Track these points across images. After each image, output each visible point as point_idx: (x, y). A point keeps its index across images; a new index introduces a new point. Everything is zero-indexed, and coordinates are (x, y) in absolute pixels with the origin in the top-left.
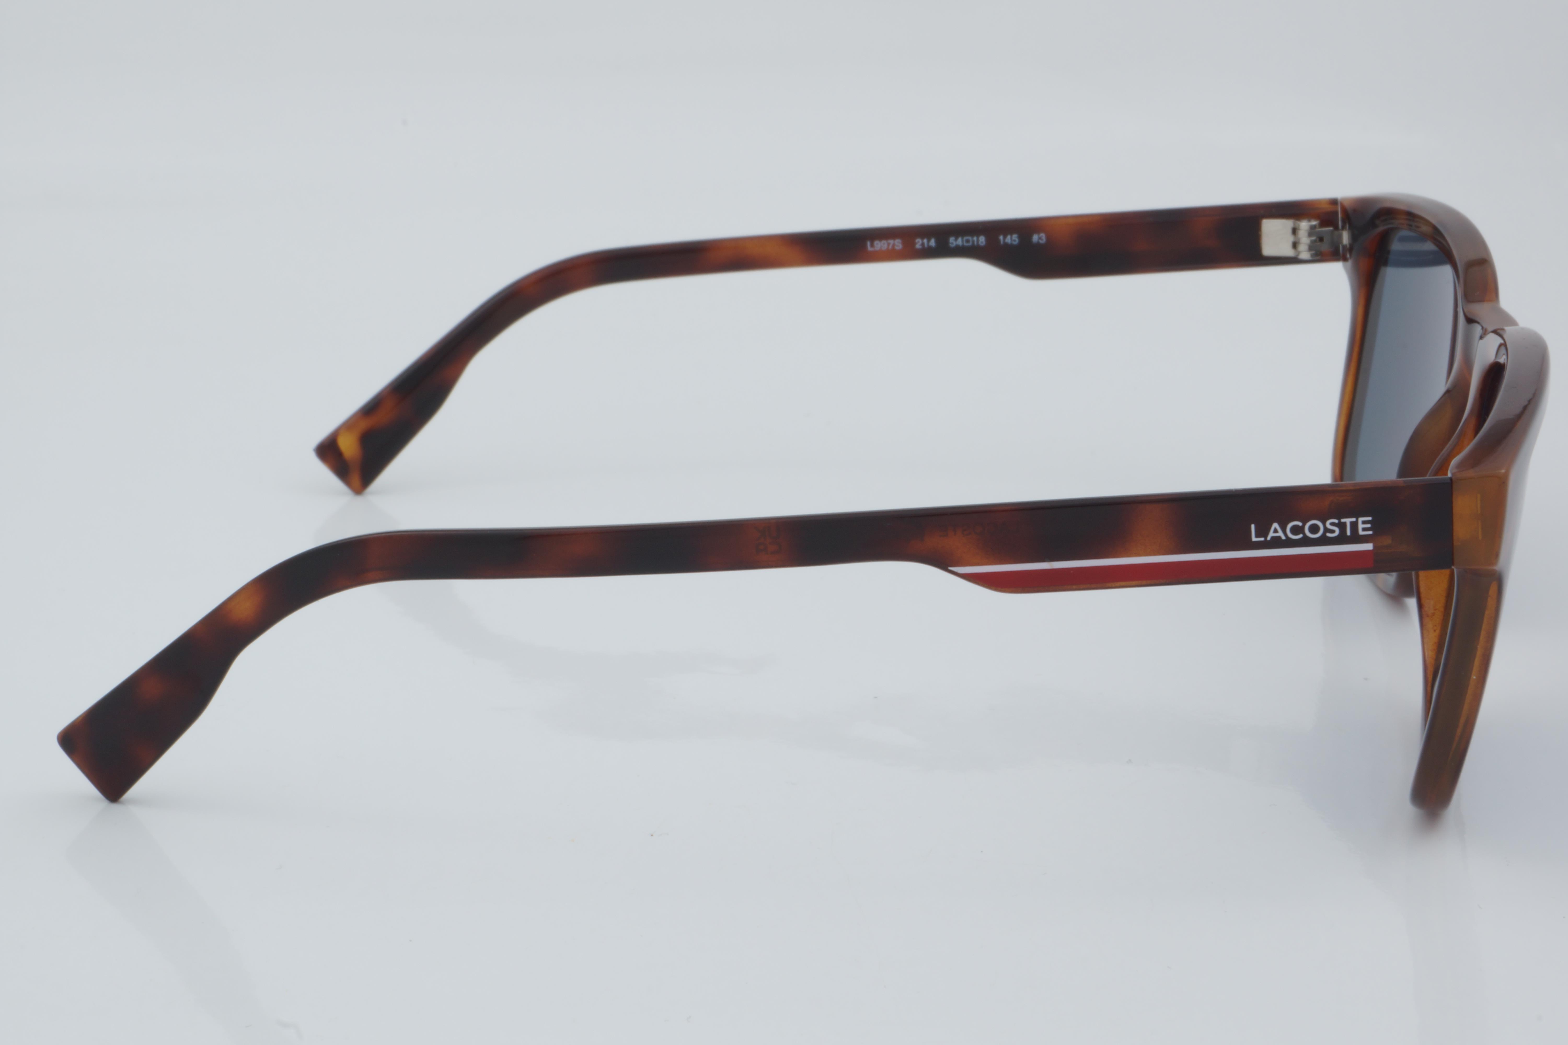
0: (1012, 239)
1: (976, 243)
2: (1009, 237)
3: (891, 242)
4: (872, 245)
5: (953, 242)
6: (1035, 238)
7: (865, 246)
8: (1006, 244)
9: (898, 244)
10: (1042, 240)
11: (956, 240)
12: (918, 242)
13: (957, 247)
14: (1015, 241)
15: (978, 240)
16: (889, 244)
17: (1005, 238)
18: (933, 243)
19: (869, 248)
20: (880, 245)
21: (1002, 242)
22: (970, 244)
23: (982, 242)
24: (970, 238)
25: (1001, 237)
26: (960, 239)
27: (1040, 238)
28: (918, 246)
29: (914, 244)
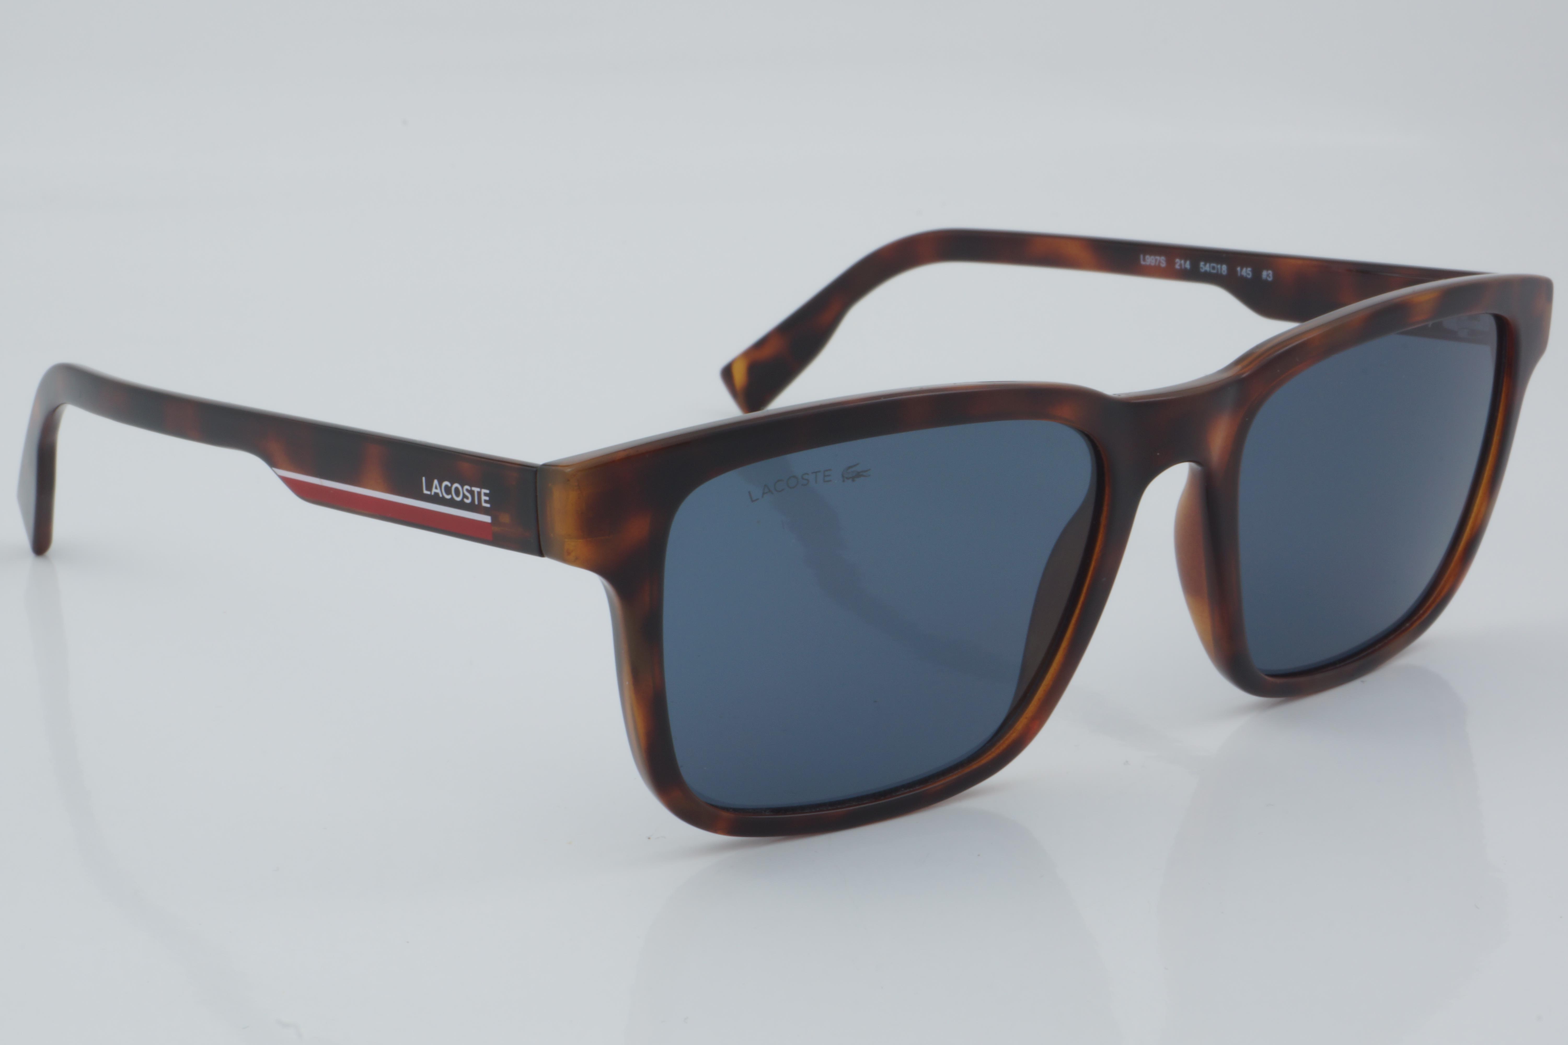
0: (1246, 272)
1: (1219, 272)
2: (1244, 270)
3: (1158, 258)
4: (1144, 260)
5: (1205, 267)
6: (1265, 274)
7: (1139, 260)
8: (1242, 276)
9: (1162, 261)
10: (1270, 277)
11: (1205, 265)
12: (1177, 262)
13: (1206, 272)
14: (1249, 274)
15: (1221, 269)
16: (1156, 260)
17: (1241, 269)
18: (1188, 265)
19: (1142, 263)
20: (1150, 260)
21: (1239, 274)
22: (1215, 271)
23: (1224, 271)
24: (1214, 265)
25: (1239, 269)
26: (1208, 265)
27: (1268, 275)
28: (1177, 267)
29: (1174, 264)
